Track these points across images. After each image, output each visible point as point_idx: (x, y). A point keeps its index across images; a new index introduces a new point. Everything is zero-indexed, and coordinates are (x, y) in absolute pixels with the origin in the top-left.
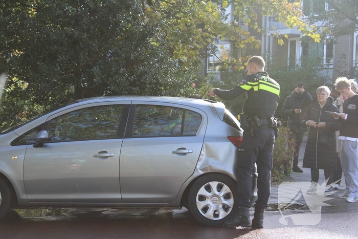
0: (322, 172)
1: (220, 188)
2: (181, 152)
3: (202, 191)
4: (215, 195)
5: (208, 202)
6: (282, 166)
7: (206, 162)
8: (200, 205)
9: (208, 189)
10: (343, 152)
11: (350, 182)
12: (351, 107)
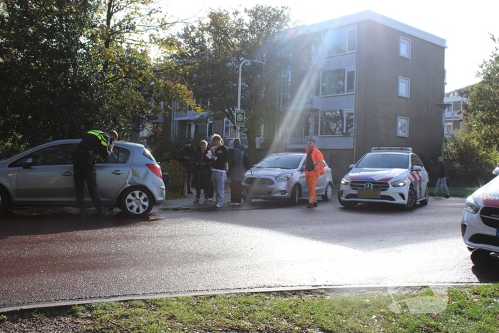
0: (202, 191)
1: (140, 195)
2: (117, 173)
3: (130, 196)
4: (138, 199)
5: (134, 203)
6: (180, 189)
7: (132, 179)
8: (128, 205)
9: (134, 195)
10: (215, 179)
11: (218, 196)
12: (219, 152)
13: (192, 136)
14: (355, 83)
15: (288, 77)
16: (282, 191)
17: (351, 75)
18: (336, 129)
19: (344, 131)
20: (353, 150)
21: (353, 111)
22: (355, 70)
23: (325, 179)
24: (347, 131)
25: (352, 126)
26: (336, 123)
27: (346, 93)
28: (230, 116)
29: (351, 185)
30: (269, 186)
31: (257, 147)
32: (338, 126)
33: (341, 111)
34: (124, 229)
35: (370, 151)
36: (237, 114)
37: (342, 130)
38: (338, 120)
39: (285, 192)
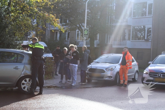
1: (29, 81)
5: (25, 85)
6: (51, 74)
7: (25, 72)
9: (26, 81)
11: (73, 79)
12: (74, 54)
13: (58, 39)
14: (153, 10)
15: (113, 6)
16: (109, 77)
17: (151, 5)
18: (141, 36)
19: (146, 38)
20: (150, 49)
21: (151, 27)
22: (153, 3)
23: (134, 69)
24: (147, 37)
25: (150, 35)
26: (141, 33)
27: (147, 16)
28: (80, 28)
29: (149, 75)
30: (102, 74)
31: (95, 46)
32: (142, 34)
33: (144, 26)
34: (21, 102)
35: (161, 54)
36: (84, 30)
37: (144, 37)
38: (142, 31)
39: (111, 77)
